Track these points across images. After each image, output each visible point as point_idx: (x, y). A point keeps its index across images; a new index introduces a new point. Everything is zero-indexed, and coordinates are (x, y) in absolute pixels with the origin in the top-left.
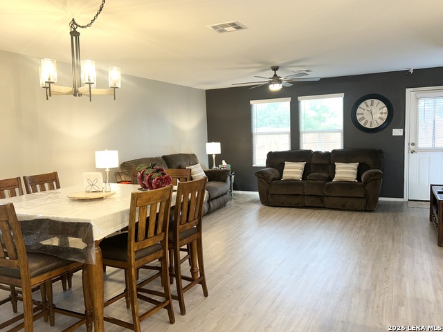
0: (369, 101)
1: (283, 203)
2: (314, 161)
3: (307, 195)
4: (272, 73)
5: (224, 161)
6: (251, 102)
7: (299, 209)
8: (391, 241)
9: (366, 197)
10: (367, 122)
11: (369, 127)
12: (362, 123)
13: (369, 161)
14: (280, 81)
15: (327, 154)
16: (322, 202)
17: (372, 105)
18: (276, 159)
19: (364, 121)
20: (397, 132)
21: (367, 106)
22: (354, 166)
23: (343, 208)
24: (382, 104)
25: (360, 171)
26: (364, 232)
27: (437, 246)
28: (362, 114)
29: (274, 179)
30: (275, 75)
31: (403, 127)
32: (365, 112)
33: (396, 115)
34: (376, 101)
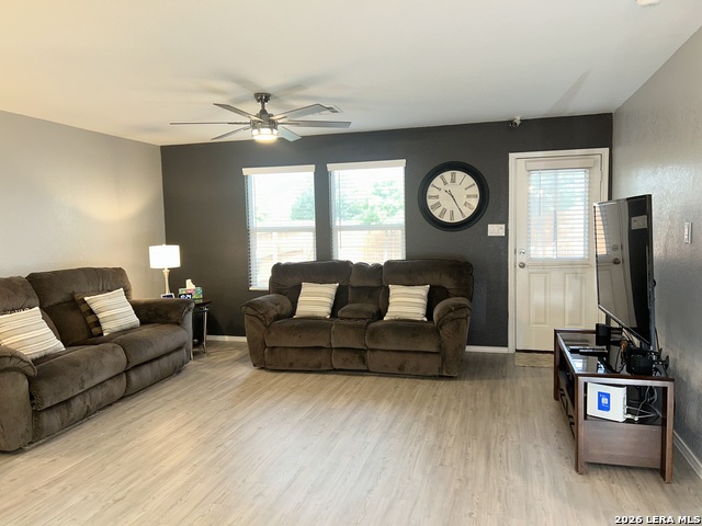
0: (447, 175)
1: (291, 364)
2: (355, 281)
3: (336, 348)
4: (256, 108)
5: (189, 282)
6: (245, 171)
7: (320, 376)
8: (482, 462)
9: (441, 352)
10: (444, 211)
11: (449, 221)
12: (436, 213)
13: (448, 283)
14: (273, 124)
15: (377, 268)
16: (364, 361)
17: (453, 181)
18: (288, 278)
19: (440, 210)
20: (495, 230)
21: (445, 183)
22: (423, 291)
23: (400, 373)
24: (469, 180)
25: (432, 301)
26: (430, 437)
27: (574, 472)
28: (437, 197)
29: (278, 317)
30: (263, 111)
31: (505, 221)
32: (442, 194)
33: (493, 200)
34: (460, 175)
